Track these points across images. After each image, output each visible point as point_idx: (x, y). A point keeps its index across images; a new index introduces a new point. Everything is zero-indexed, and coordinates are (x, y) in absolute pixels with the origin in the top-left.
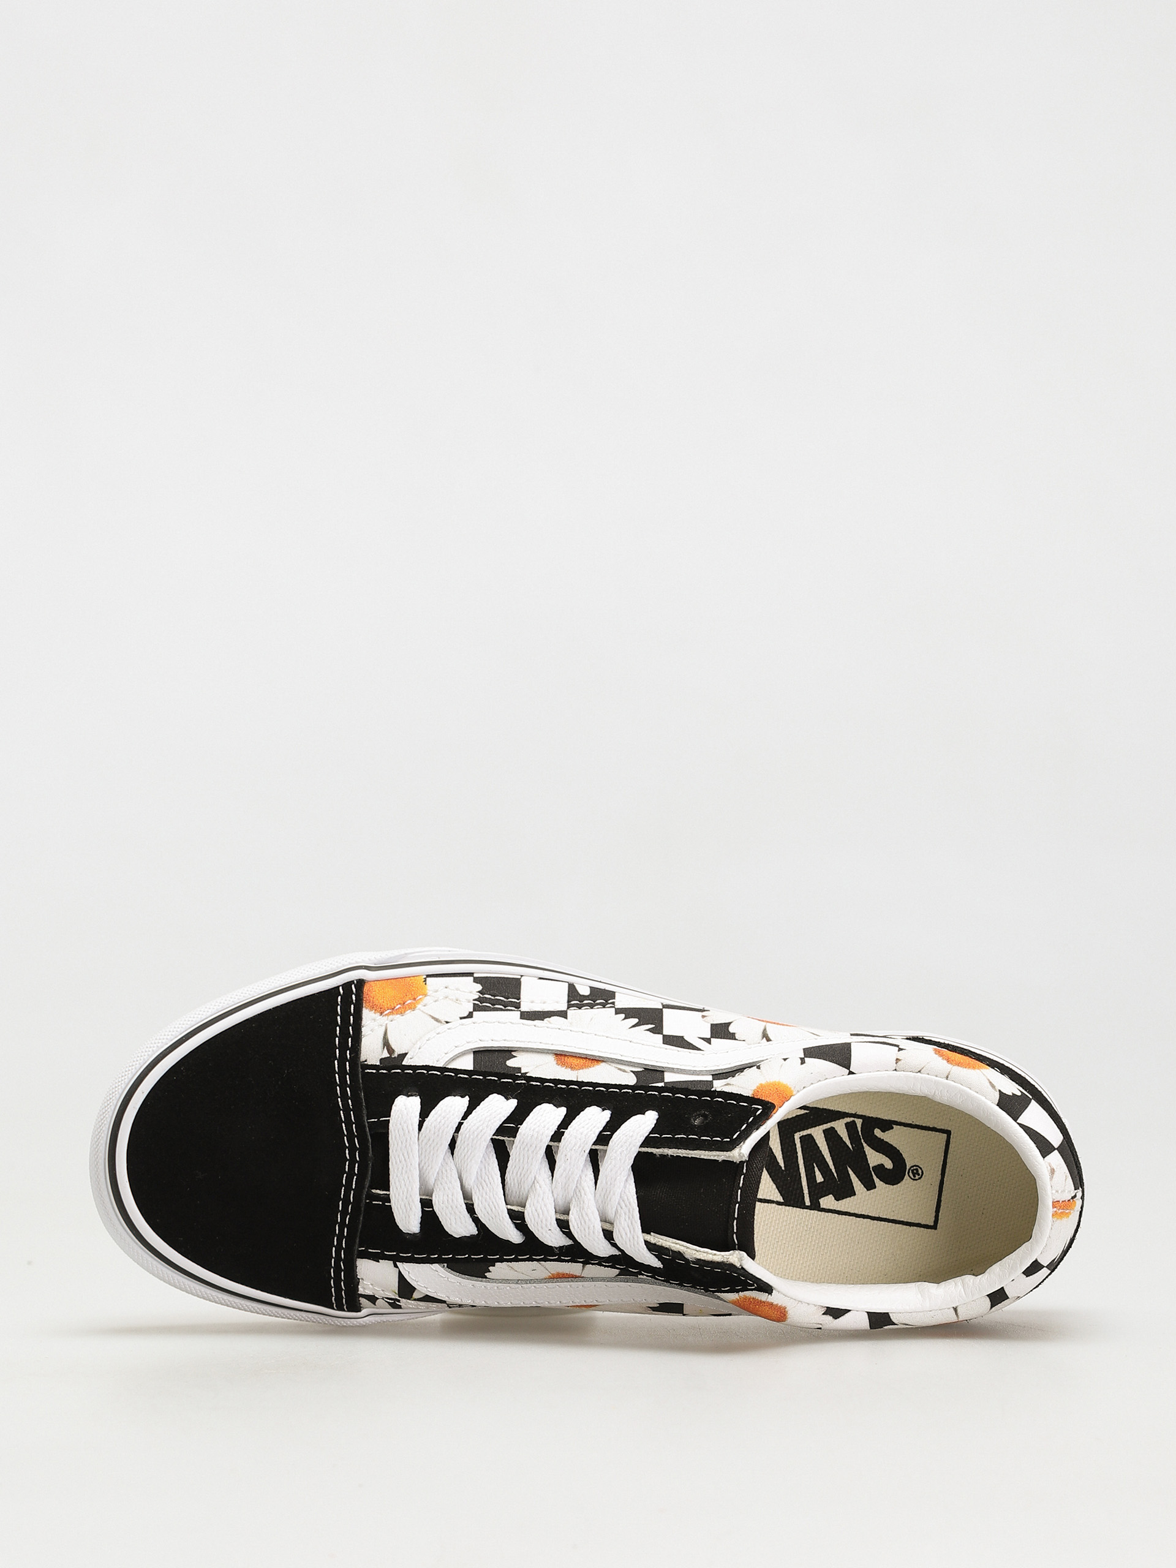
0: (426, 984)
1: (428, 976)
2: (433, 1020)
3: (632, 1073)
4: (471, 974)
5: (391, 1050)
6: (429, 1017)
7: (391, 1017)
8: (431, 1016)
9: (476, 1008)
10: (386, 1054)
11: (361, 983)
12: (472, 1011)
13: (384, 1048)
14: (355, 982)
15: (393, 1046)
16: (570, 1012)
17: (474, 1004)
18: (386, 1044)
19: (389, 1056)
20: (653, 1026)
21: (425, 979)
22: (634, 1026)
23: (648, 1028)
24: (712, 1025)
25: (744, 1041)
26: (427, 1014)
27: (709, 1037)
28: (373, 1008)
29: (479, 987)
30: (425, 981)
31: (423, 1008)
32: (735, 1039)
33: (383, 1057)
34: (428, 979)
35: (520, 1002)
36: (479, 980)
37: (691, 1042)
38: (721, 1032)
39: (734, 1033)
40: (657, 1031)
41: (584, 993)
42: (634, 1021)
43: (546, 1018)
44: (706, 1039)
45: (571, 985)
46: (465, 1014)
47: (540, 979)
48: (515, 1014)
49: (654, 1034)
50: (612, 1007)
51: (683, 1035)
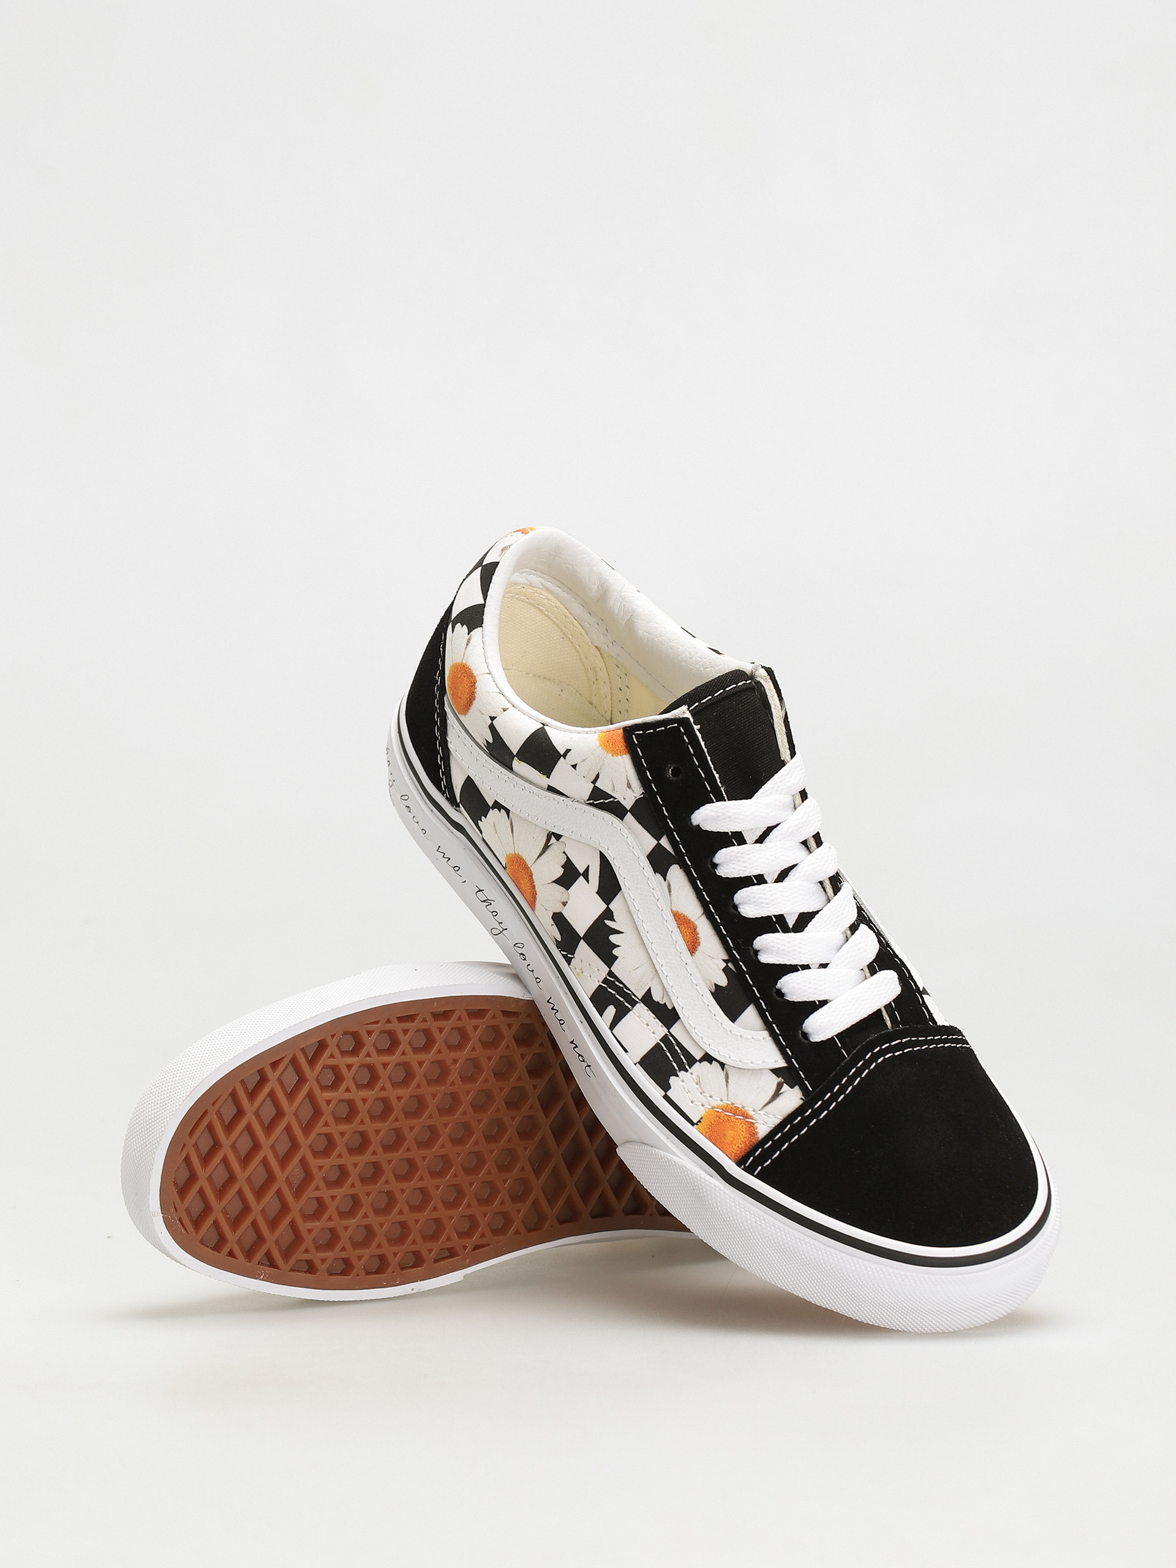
0: (702, 1118)
1: (692, 1123)
2: (729, 1081)
3: (667, 878)
4: (666, 1098)
5: (779, 1086)
6: (729, 1086)
7: (751, 1113)
8: (727, 1085)
9: (692, 1061)
10: (785, 1087)
11: (740, 1163)
12: (698, 1062)
13: (782, 1093)
14: (743, 1167)
15: (774, 1087)
16: (640, 994)
17: (690, 1068)
18: (777, 1094)
19: (785, 1084)
20: (606, 921)
21: (697, 1124)
22: (619, 932)
23: (612, 921)
24: (568, 889)
25: (564, 852)
26: (727, 1090)
27: (581, 877)
28: (754, 1134)
29: (673, 1080)
30: (699, 1121)
31: (725, 1098)
32: (568, 858)
33: (789, 1088)
34: (695, 1122)
35: (660, 1040)
36: (665, 1086)
37: (600, 877)
38: (569, 876)
39: (563, 867)
40: (608, 914)
41: (611, 1011)
42: (613, 938)
43: (662, 1003)
44: (586, 874)
45: (612, 1027)
46: (705, 1063)
47: (626, 1051)
48: (676, 1030)
49: (612, 912)
50: (611, 974)
51: (597, 893)
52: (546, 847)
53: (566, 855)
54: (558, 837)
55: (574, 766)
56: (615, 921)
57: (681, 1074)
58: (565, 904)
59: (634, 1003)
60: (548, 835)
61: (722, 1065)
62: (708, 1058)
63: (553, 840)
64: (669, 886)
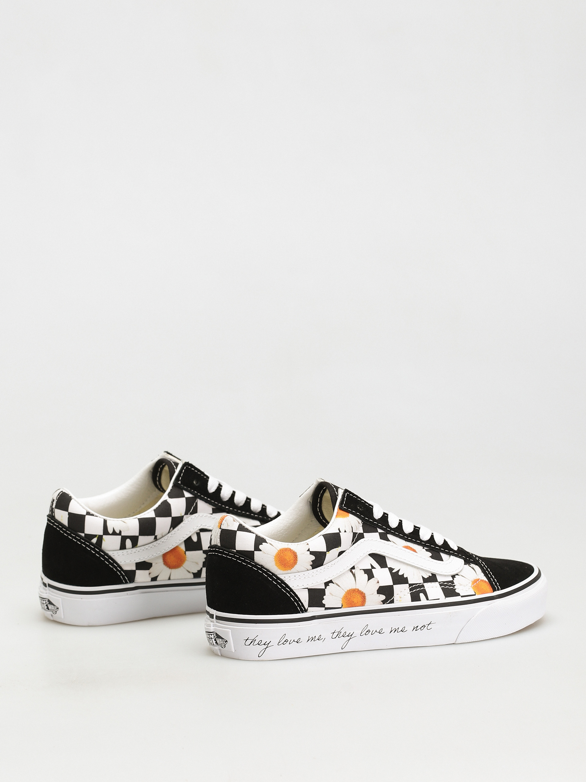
0: (474, 591)
2: (464, 576)
3: (390, 540)
4: (462, 597)
6: (466, 578)
9: (452, 582)
10: (471, 565)
13: (473, 567)
14: (497, 590)
16: (421, 581)
17: (454, 583)
20: (393, 572)
22: (399, 570)
23: (394, 570)
24: (374, 577)
25: (360, 570)
28: (485, 582)
29: (456, 591)
31: (469, 582)
32: (363, 570)
34: (474, 594)
35: (441, 586)
36: (458, 595)
37: (377, 562)
38: (369, 573)
39: (365, 574)
40: (391, 570)
41: (422, 595)
42: (400, 573)
43: (428, 577)
44: (373, 567)
45: (427, 599)
46: (455, 578)
47: (439, 599)
48: (440, 579)
49: (391, 568)
50: (410, 585)
51: (381, 568)
52: (354, 575)
53: (362, 569)
54: (353, 568)
55: (345, 532)
56: (394, 569)
57: (455, 587)
58: (378, 582)
59: (423, 586)
60: (350, 571)
61: (457, 575)
62: (453, 577)
63: (353, 570)
64: (393, 542)
